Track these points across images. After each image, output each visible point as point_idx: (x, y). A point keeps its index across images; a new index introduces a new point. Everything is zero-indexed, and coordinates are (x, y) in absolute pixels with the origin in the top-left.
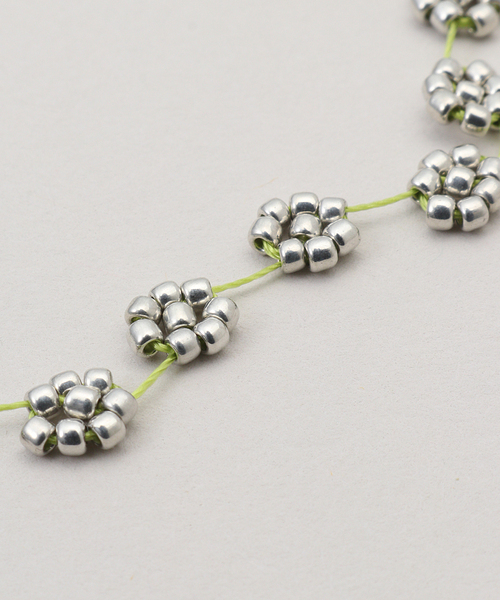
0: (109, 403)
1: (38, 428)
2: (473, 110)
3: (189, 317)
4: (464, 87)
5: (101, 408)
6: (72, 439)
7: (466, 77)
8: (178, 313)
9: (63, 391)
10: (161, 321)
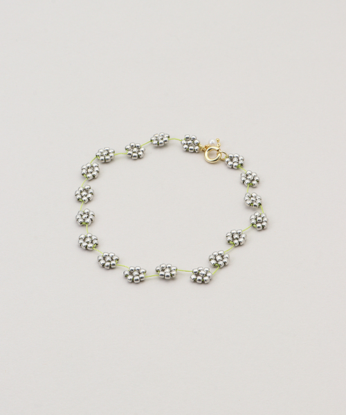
0: (208, 275)
1: (194, 277)
2: (255, 204)
3: (221, 259)
4: (252, 199)
5: (206, 275)
6: (200, 280)
7: (252, 196)
8: (219, 258)
9: (200, 271)
10: (215, 259)
